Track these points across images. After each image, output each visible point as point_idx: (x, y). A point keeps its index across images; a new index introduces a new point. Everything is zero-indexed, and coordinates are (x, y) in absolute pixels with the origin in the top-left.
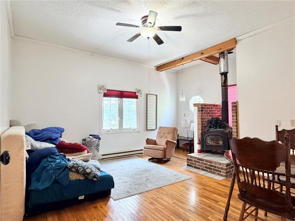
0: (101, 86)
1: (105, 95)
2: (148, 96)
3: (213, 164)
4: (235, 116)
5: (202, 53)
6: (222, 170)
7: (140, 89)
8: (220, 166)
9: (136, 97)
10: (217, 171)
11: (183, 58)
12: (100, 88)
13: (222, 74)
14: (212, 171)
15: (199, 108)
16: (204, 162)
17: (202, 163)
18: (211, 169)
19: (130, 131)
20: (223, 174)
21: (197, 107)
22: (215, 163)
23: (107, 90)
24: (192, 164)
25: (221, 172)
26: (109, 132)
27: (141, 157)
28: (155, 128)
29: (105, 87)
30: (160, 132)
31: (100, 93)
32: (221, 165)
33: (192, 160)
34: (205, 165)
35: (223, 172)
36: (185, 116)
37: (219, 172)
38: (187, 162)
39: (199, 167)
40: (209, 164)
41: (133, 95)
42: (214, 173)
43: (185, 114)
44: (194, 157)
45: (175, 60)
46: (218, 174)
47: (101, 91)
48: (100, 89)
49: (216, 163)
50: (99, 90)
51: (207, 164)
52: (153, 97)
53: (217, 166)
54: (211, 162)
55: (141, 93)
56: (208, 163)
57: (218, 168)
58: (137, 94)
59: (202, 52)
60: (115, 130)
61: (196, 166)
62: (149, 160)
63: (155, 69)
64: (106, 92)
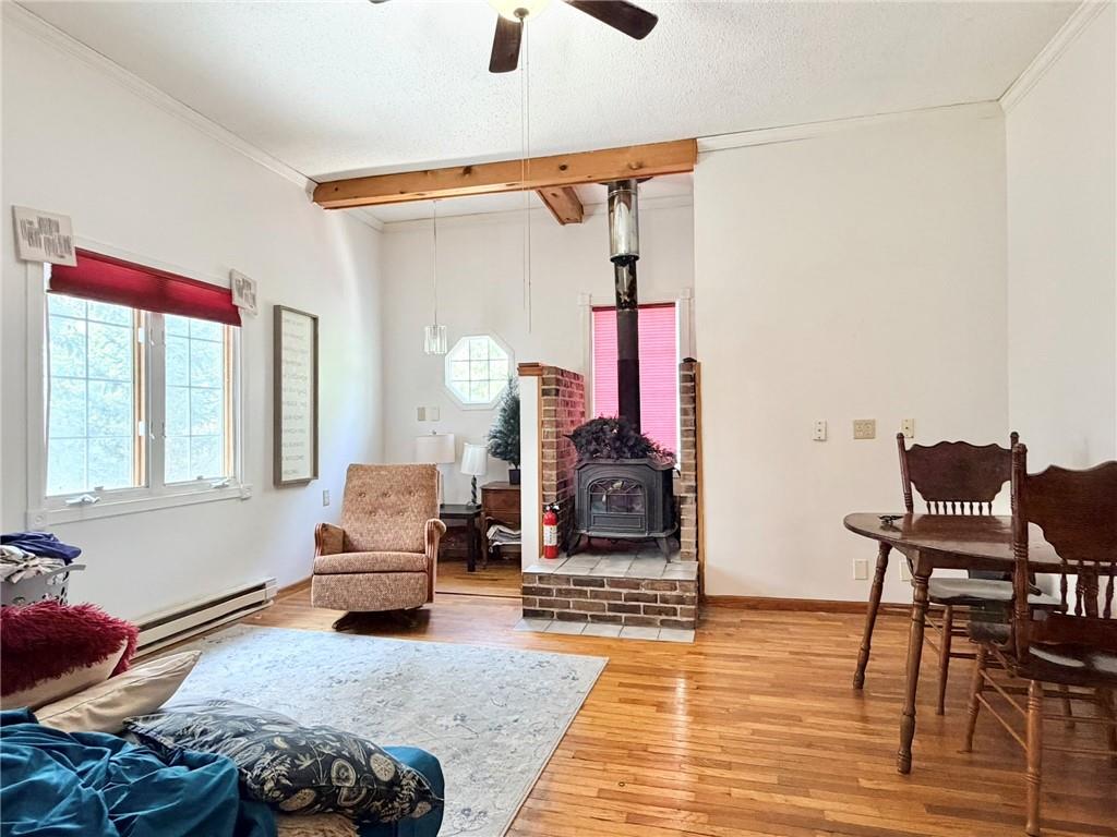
0: (40, 220)
1: (63, 281)
2: (285, 315)
3: (643, 591)
4: (691, 413)
5: (564, 168)
6: (678, 607)
7: (250, 275)
8: (674, 593)
9: (231, 316)
10: (660, 613)
11: (468, 170)
12: (30, 230)
13: (620, 261)
14: (642, 615)
15: (544, 384)
16: (607, 588)
17: (596, 595)
18: (635, 609)
19: (201, 496)
20: (685, 619)
21: (536, 378)
22: (652, 584)
23: (81, 254)
24: (551, 604)
25: (675, 615)
26: (89, 513)
27: (265, 623)
28: (308, 475)
29: (63, 232)
30: (363, 489)
31: (25, 262)
32: (676, 589)
33: (548, 592)
34: (606, 598)
35: (685, 613)
36: (422, 417)
37: (667, 615)
38: (525, 602)
39: (582, 612)
40: (626, 595)
41: (218, 305)
42: (648, 623)
43: (423, 409)
44: (557, 577)
45: (426, 172)
46: (663, 623)
47: (39, 253)
48: (32, 238)
49: (656, 586)
50: (24, 243)
51: (617, 596)
52: (299, 324)
53: (658, 593)
54: (636, 584)
55: (254, 298)
56: (620, 590)
57: (664, 600)
58: (237, 300)
59: (564, 163)
60: (119, 494)
61: (567, 611)
62: (341, 626)
63: (308, 191)
64: (71, 261)
